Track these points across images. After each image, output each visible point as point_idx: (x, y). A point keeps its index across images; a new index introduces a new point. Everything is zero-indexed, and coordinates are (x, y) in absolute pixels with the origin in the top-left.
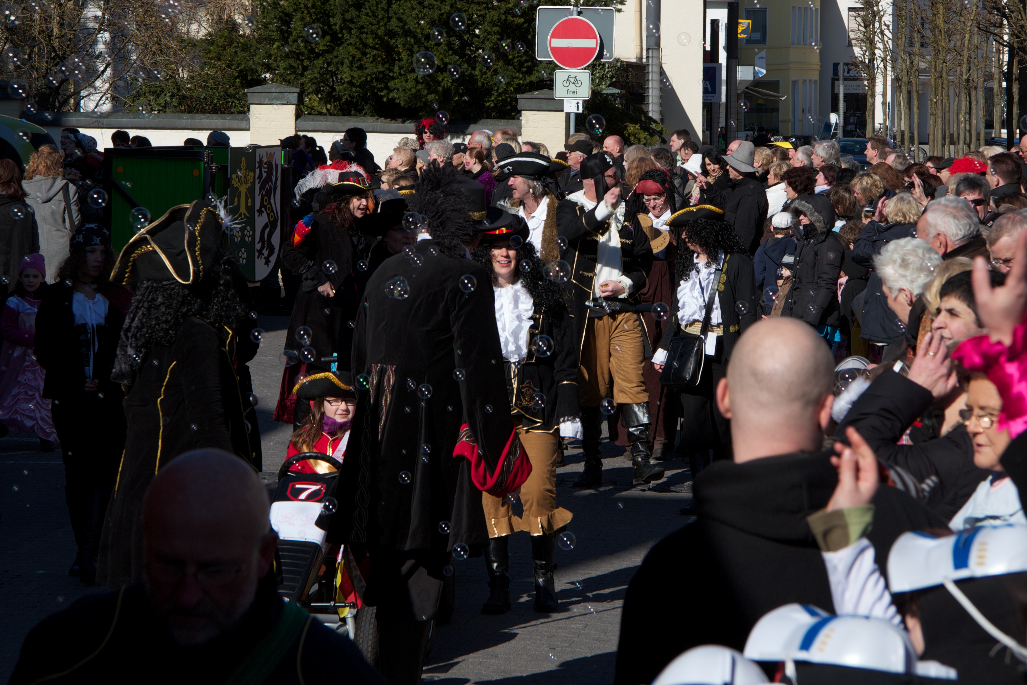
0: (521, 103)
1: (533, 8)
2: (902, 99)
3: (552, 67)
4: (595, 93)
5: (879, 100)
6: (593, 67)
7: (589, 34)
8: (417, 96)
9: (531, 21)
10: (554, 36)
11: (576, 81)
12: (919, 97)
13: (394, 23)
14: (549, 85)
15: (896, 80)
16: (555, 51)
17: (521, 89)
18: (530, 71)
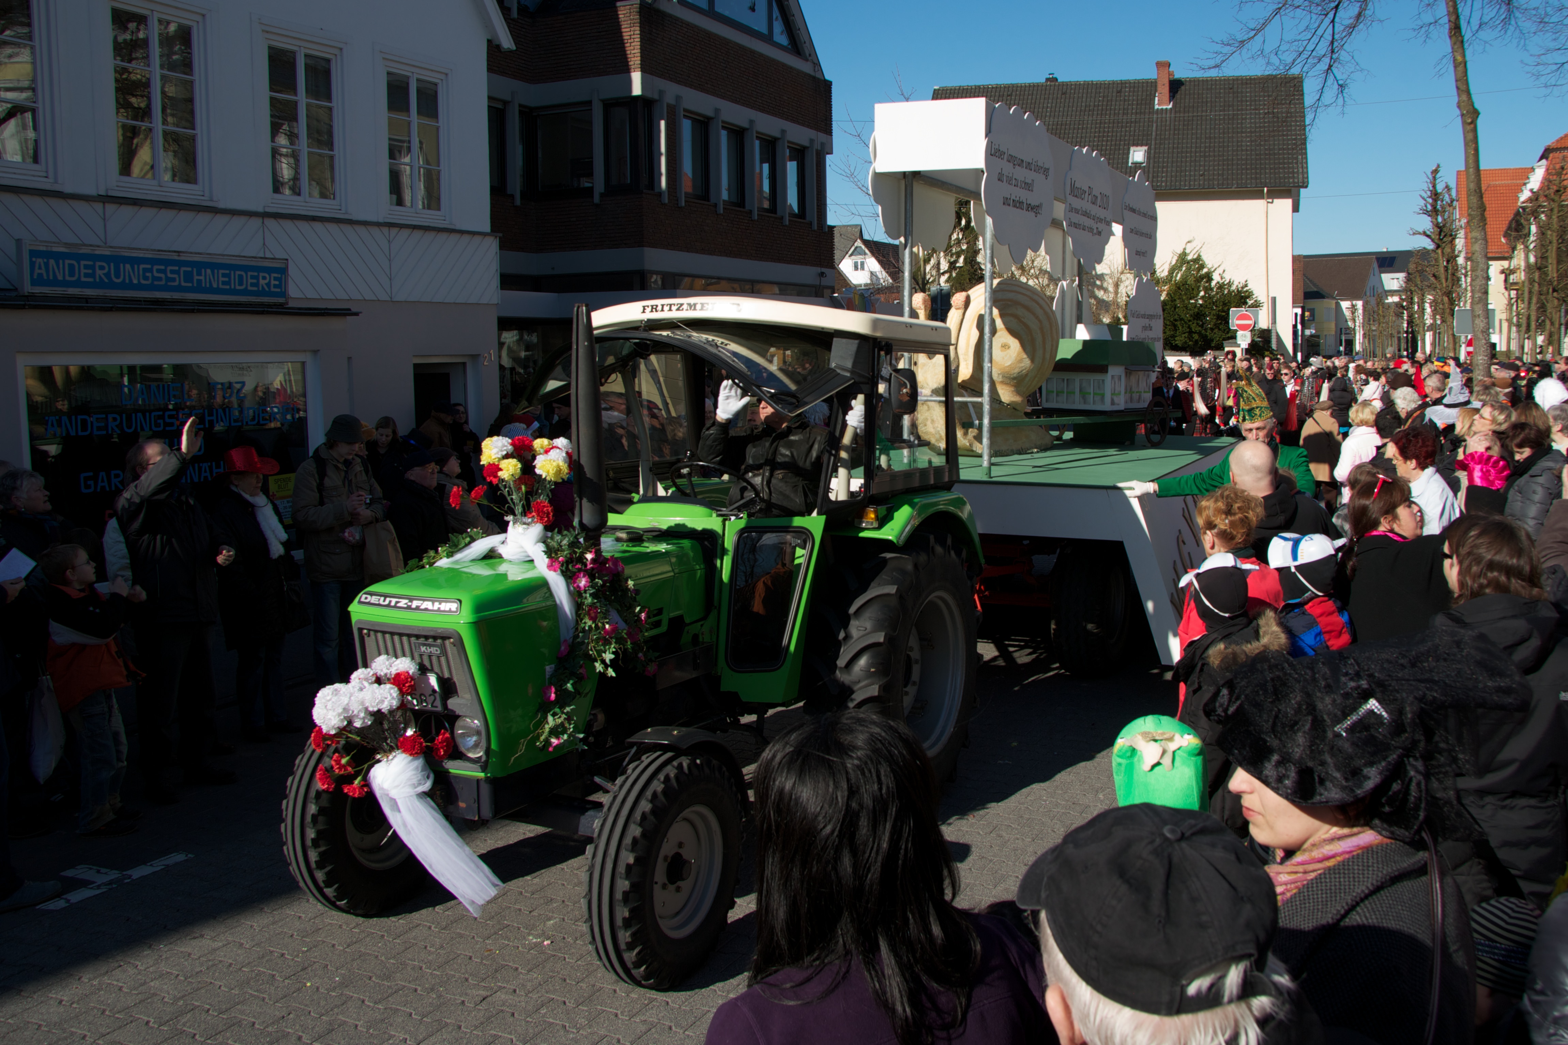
0: (1225, 345)
1: (1229, 310)
2: (1366, 341)
3: (1236, 331)
4: (1253, 341)
5: (1357, 342)
6: (1251, 331)
7: (1249, 318)
8: (1186, 342)
9: (1228, 314)
10: (1237, 319)
11: (1245, 336)
12: (1373, 340)
13: (1176, 317)
14: (1234, 337)
15: (1364, 334)
16: (1238, 325)
17: (1224, 339)
18: (1228, 333)
